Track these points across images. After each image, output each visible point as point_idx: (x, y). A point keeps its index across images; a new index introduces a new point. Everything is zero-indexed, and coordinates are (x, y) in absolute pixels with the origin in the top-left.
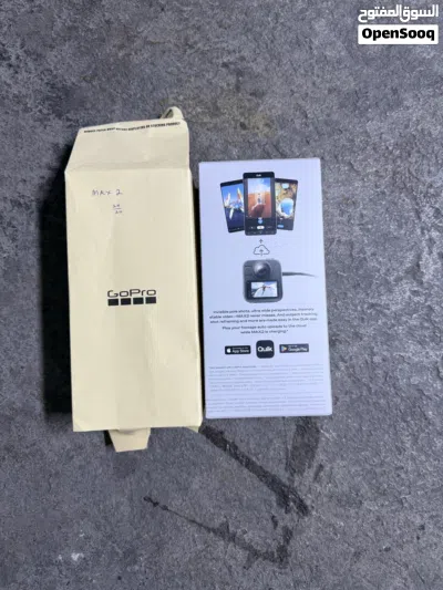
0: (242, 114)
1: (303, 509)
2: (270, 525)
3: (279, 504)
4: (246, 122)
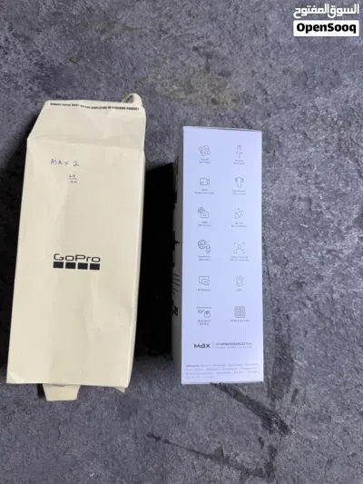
0: (213, 91)
1: (284, 428)
2: (258, 445)
3: (264, 427)
4: (217, 99)
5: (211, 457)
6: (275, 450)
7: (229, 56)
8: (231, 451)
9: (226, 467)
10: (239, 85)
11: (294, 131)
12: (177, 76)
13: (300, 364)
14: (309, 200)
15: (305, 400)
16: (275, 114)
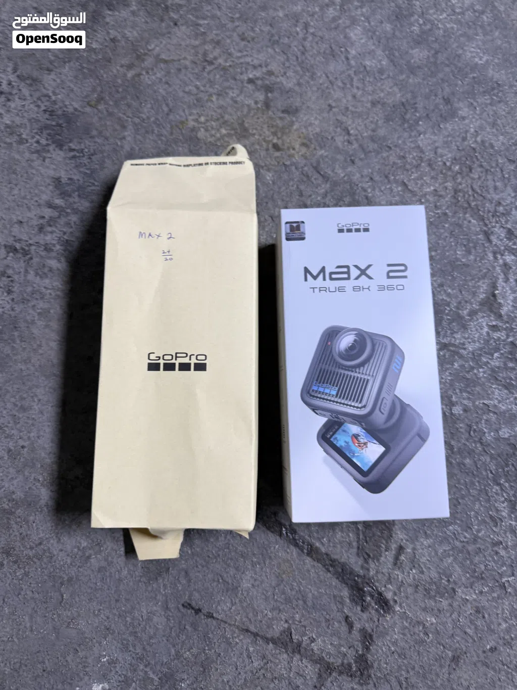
0: (275, 134)
1: (384, 604)
2: (344, 628)
3: (352, 600)
4: (280, 142)
5: (274, 641)
6: (371, 636)
7: (297, 88)
8: (304, 634)
9: (298, 656)
10: (311, 124)
11: (389, 182)
12: (227, 117)
15: (414, 562)
16: (361, 159)
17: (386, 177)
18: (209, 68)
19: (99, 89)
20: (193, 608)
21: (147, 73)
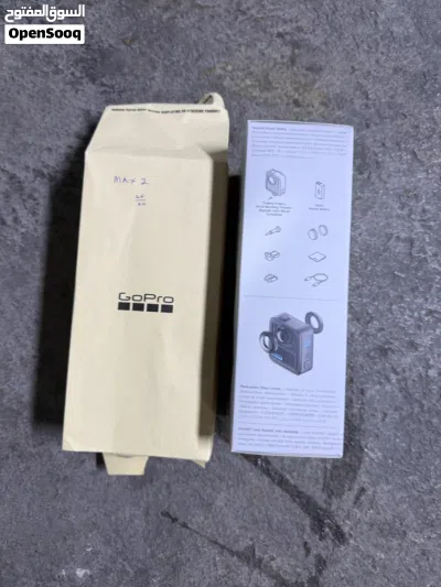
0: (296, 90)
1: (340, 536)
2: (302, 552)
3: (312, 529)
4: (300, 99)
5: (239, 555)
6: (325, 562)
7: (323, 47)
8: (265, 553)
9: (256, 572)
10: (333, 84)
11: (400, 150)
12: (252, 68)
13: (372, 455)
14: (411, 242)
15: (373, 504)
16: (376, 124)
17: (398, 144)
18: (241, 18)
19: (135, 28)
20: (170, 517)
21: (182, 16)
